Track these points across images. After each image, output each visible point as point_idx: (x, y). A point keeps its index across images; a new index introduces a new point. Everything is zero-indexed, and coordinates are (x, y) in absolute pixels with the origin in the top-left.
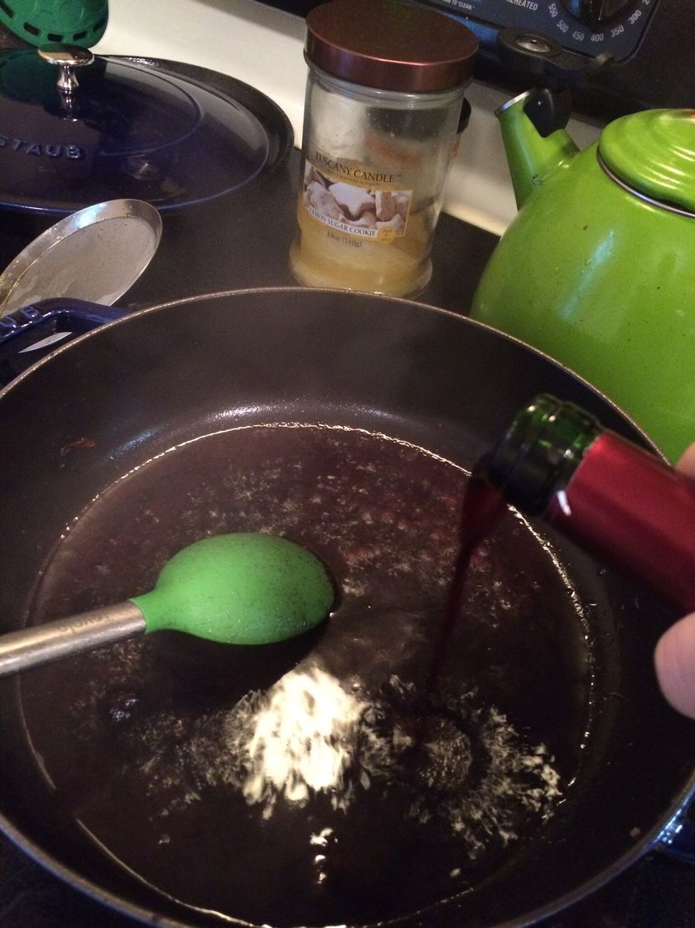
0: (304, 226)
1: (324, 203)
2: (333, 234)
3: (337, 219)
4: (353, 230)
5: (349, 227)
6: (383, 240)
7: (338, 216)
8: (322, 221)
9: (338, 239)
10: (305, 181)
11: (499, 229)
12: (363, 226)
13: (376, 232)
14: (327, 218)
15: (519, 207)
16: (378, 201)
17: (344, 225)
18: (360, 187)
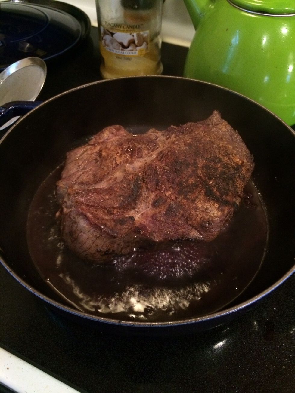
0: (104, 56)
1: (112, 43)
2: (118, 57)
3: (119, 49)
4: (127, 53)
5: (125, 52)
6: (140, 55)
7: (119, 48)
8: (113, 52)
9: (121, 58)
10: (102, 35)
11: (187, 44)
12: (131, 50)
13: (137, 52)
14: (115, 50)
15: (196, 29)
16: (135, 38)
17: (122, 51)
18: (126, 33)
